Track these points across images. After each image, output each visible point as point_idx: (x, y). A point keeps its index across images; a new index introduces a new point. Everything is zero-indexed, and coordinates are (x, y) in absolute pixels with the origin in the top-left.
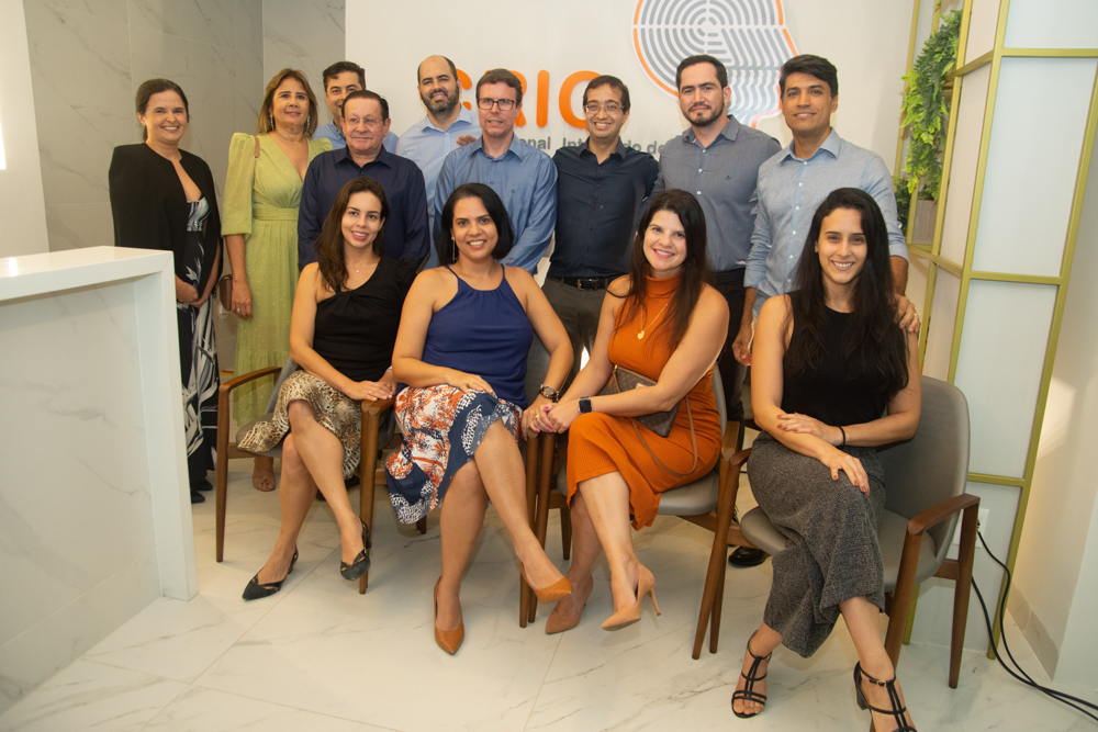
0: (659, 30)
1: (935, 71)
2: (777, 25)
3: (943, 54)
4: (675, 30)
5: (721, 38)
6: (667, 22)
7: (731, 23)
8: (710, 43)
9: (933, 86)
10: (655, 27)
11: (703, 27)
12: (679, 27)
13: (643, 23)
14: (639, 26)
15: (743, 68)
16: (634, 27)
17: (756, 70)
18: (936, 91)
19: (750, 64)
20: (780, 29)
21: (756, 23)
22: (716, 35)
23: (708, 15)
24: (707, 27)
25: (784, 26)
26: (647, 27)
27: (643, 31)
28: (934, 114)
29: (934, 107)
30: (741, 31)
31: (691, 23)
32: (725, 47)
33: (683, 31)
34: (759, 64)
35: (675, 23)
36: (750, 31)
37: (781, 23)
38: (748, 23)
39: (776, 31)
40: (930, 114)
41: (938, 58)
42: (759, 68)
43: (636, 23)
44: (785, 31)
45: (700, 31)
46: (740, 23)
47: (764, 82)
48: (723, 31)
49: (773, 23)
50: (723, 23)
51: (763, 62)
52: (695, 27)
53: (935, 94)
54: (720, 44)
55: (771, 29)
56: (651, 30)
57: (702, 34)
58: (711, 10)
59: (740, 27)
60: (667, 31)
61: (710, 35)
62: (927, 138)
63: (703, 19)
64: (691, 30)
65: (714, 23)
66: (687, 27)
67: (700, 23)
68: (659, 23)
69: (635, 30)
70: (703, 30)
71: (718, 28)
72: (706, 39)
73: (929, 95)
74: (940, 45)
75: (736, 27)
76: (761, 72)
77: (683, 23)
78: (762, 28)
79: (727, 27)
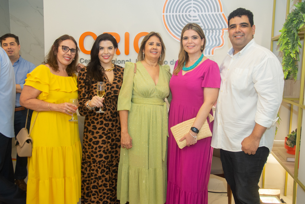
0: (173, 15)
1: (294, 27)
2: (220, 12)
3: (297, 20)
4: (179, 15)
5: (198, 18)
6: (176, 12)
7: (202, 12)
8: (194, 20)
9: (294, 34)
10: (171, 14)
11: (191, 14)
12: (181, 14)
13: (167, 12)
14: (165, 14)
15: (207, 29)
16: (163, 14)
17: (212, 30)
18: (296, 36)
19: (210, 28)
20: (221, 14)
21: (212, 11)
22: (196, 17)
23: (192, 9)
24: (192, 13)
25: (223, 12)
26: (168, 14)
27: (167, 16)
28: (295, 45)
29: (295, 42)
30: (206, 15)
31: (186, 12)
32: (199, 21)
33: (183, 15)
34: (213, 27)
35: (179, 12)
36: (209, 15)
37: (221, 11)
38: (208, 12)
39: (220, 14)
40: (293, 46)
41: (295, 22)
42: (214, 29)
43: (164, 12)
44: (223, 14)
45: (189, 15)
46: (205, 12)
47: (216, 34)
48: (199, 15)
49: (218, 11)
50: (198, 12)
51: (215, 27)
52: (187, 14)
53: (296, 37)
54: (198, 20)
55: (218, 14)
56: (170, 15)
57: (190, 16)
58: (194, 7)
59: (205, 13)
60: (176, 15)
61: (194, 17)
62: (293, 55)
63: (191, 11)
64: (186, 15)
65: (195, 12)
66: (184, 14)
67: (189, 12)
68: (173, 12)
69: (164, 16)
70: (191, 15)
71: (196, 14)
72: (192, 18)
73: (292, 37)
74: (295, 17)
75: (204, 13)
76: (214, 31)
77: (183, 12)
78: (214, 14)
79: (200, 13)
